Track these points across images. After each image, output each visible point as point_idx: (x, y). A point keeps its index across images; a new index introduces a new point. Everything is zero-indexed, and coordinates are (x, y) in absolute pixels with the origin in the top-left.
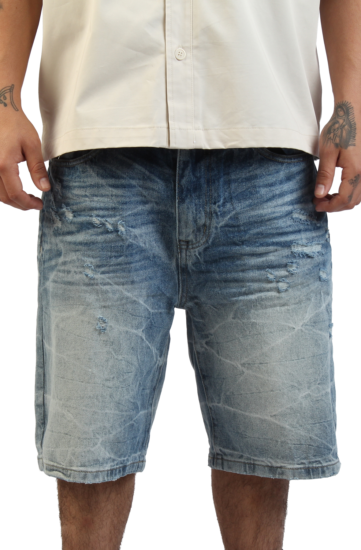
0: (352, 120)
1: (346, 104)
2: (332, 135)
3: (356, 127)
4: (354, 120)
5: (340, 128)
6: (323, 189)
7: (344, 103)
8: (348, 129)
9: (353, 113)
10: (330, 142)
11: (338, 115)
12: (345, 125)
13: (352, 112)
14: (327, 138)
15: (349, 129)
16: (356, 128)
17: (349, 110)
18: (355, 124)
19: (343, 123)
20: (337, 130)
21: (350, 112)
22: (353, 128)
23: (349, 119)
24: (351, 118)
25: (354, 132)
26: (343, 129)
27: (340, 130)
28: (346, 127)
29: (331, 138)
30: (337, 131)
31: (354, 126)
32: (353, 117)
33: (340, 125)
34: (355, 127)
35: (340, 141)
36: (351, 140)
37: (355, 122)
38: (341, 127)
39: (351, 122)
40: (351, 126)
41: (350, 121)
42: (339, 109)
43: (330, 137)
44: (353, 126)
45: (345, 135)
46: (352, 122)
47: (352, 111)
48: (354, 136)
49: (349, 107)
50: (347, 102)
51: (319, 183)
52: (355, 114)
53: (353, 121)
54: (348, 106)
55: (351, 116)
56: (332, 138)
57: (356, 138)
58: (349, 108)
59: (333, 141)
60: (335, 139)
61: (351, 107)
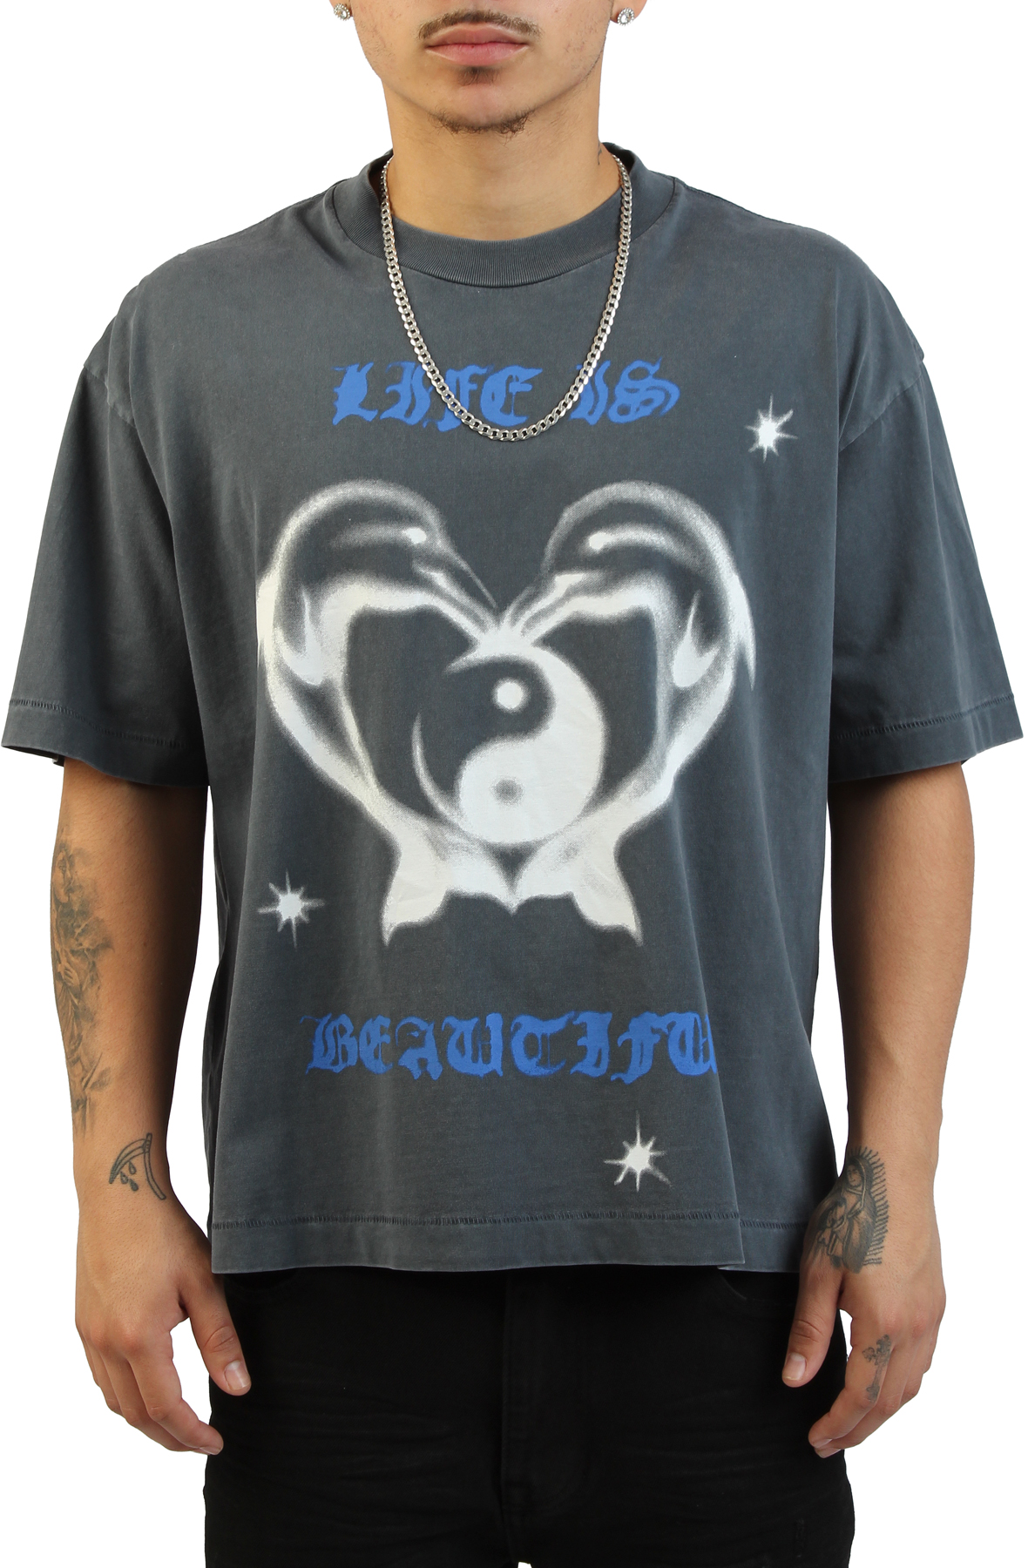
0: (876, 1199)
1: (867, 1156)
2: (826, 1235)
3: (889, 1214)
4: (884, 1197)
5: (849, 1219)
6: (803, 1366)
7: (862, 1151)
8: (867, 1222)
9: (882, 1178)
10: (823, 1253)
11: (848, 1183)
12: (860, 1212)
13: (880, 1177)
14: (816, 1242)
15: (870, 1220)
16: (887, 1217)
17: (872, 1170)
18: (887, 1207)
19: (856, 1204)
20: (839, 1222)
21: (876, 1176)
22: (880, 1218)
23: (873, 1195)
24: (879, 1191)
25: (881, 1227)
26: (855, 1222)
27: (846, 1224)
28: (863, 1215)
29: (824, 1243)
30: (841, 1223)
31: (883, 1212)
32: (883, 1189)
33: (849, 1210)
34: (884, 1214)
35: (845, 1250)
36: (871, 1249)
37: (886, 1202)
38: (850, 1216)
39: (875, 1203)
40: (874, 1213)
41: (873, 1198)
42: (851, 1168)
43: (824, 1239)
44: (880, 1213)
45: (858, 1236)
46: (879, 1200)
47: (881, 1174)
48: (880, 1239)
49: (874, 1163)
50: (871, 1151)
51: (794, 1351)
52: (888, 1181)
53: (882, 1199)
54: (870, 1162)
55: (876, 1187)
56: (827, 1242)
57: (885, 1243)
58: (875, 1165)
59: (828, 1249)
60: (833, 1245)
61: (878, 1164)
